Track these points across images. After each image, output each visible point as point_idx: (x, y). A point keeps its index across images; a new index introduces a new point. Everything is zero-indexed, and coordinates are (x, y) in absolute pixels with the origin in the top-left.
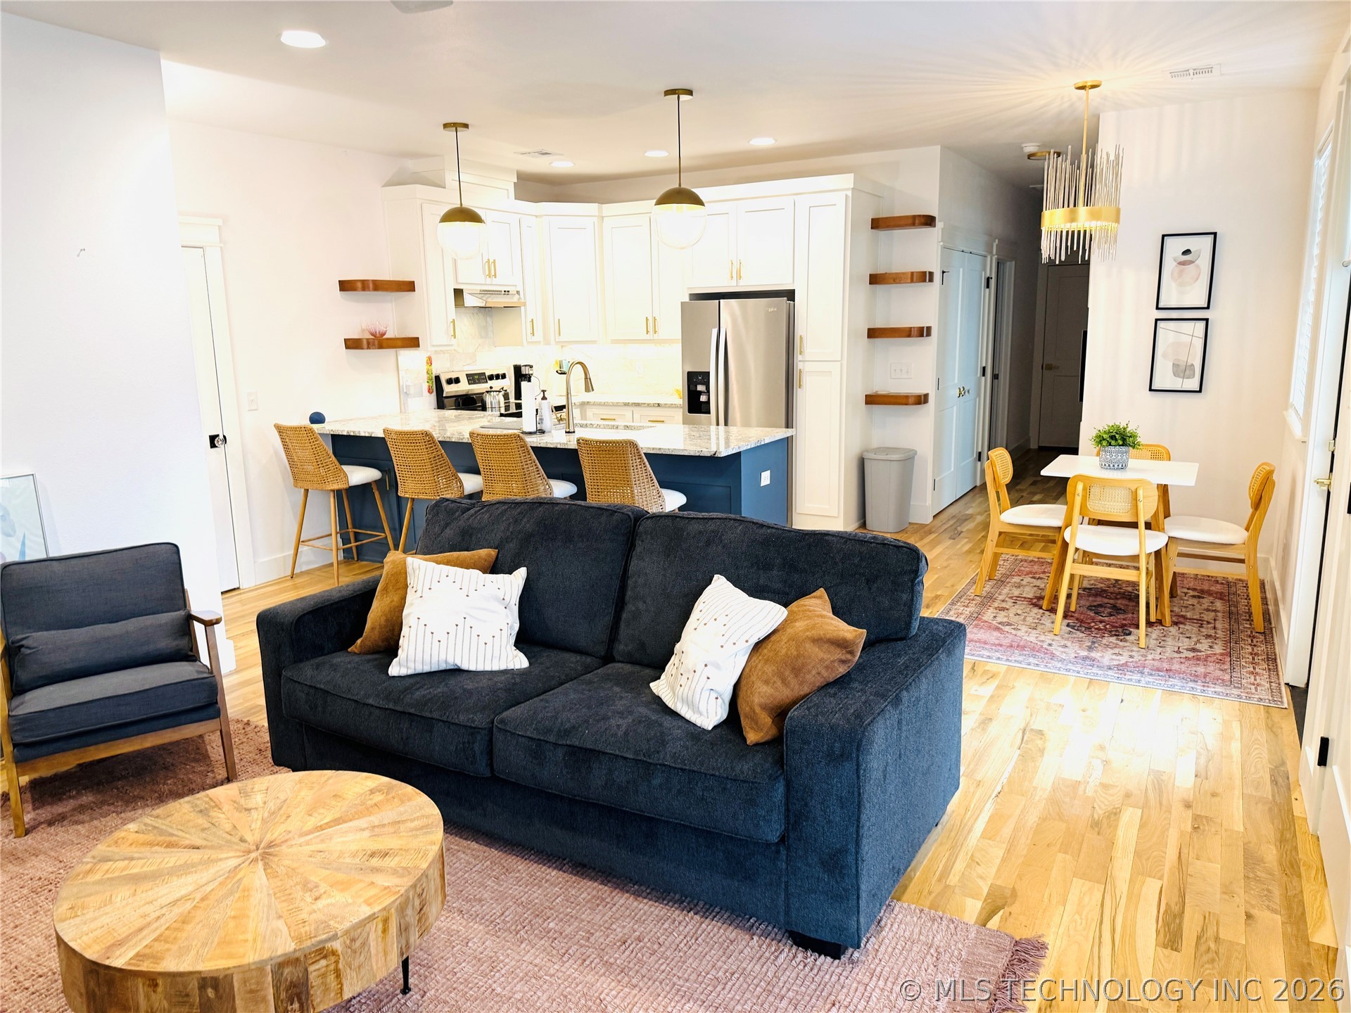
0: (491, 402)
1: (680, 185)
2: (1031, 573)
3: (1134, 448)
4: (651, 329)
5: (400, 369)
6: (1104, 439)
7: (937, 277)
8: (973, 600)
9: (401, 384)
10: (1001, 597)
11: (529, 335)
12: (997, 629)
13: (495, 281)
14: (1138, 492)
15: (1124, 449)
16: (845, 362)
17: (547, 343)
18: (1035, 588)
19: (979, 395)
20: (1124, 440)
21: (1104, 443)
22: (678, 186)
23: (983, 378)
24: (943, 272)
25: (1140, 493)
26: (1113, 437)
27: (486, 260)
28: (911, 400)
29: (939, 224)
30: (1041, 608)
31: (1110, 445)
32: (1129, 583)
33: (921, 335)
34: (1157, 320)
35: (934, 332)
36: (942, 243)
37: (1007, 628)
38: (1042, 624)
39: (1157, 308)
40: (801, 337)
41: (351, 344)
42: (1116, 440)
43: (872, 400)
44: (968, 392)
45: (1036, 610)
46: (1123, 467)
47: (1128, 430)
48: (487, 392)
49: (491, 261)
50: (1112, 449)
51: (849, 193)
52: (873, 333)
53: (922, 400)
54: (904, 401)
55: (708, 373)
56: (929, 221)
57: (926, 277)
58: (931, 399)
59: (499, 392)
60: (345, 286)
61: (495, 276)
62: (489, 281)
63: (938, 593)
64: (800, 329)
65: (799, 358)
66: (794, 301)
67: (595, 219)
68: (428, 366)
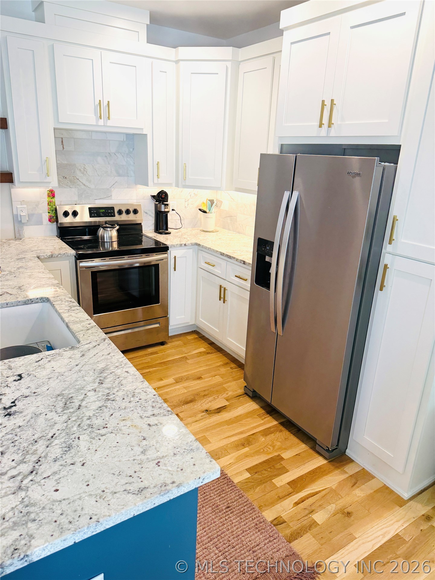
5: (13, 200)
9: (15, 213)
17: (177, 185)
27: (97, 102)
40: (395, 219)
49: (104, 103)
61: (108, 118)
62: (102, 123)
65: (387, 248)
66: (396, 163)
67: (229, 64)
68: (50, 199)
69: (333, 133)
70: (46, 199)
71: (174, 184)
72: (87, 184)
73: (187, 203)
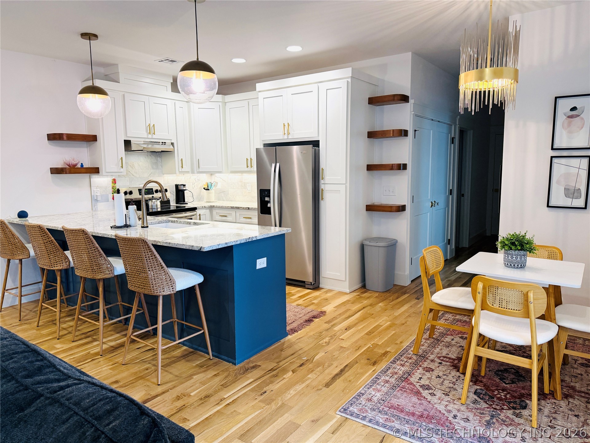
0: (152, 205)
1: (198, 59)
2: (461, 332)
3: (530, 252)
4: (249, 165)
5: (92, 186)
6: (506, 245)
7: (411, 133)
8: (410, 358)
9: (93, 194)
10: (432, 357)
11: (180, 168)
12: (418, 393)
13: (154, 136)
14: (529, 294)
15: (522, 252)
16: (348, 185)
17: (193, 172)
18: (460, 349)
19: (448, 206)
20: (522, 245)
21: (506, 248)
22: (196, 59)
23: (451, 196)
24: (415, 131)
25: (531, 295)
26: (513, 244)
27: (147, 124)
28: (394, 208)
29: (411, 101)
30: (458, 371)
31: (511, 249)
32: (524, 369)
33: (399, 169)
34: (552, 157)
35: (409, 167)
36: (413, 113)
37: (425, 393)
38: (455, 389)
39: (552, 149)
40: (323, 169)
41: (55, 171)
42: (516, 246)
43: (370, 208)
44: (438, 204)
45: (454, 373)
46: (522, 266)
47: (527, 237)
48: (150, 199)
49: (152, 125)
50: (513, 252)
51: (350, 80)
52: (370, 168)
53: (402, 208)
54: (389, 209)
55: (270, 190)
56: (404, 99)
57: (404, 133)
58: (408, 208)
59: (158, 199)
60: (52, 137)
61: (154, 133)
62: (150, 136)
63: (388, 350)
64: (322, 165)
65: (322, 182)
66: (319, 147)
67: (220, 104)
68: (113, 185)
69: (290, 137)
70: (111, 185)
71: (190, 172)
72: (135, 175)
73: (194, 185)
